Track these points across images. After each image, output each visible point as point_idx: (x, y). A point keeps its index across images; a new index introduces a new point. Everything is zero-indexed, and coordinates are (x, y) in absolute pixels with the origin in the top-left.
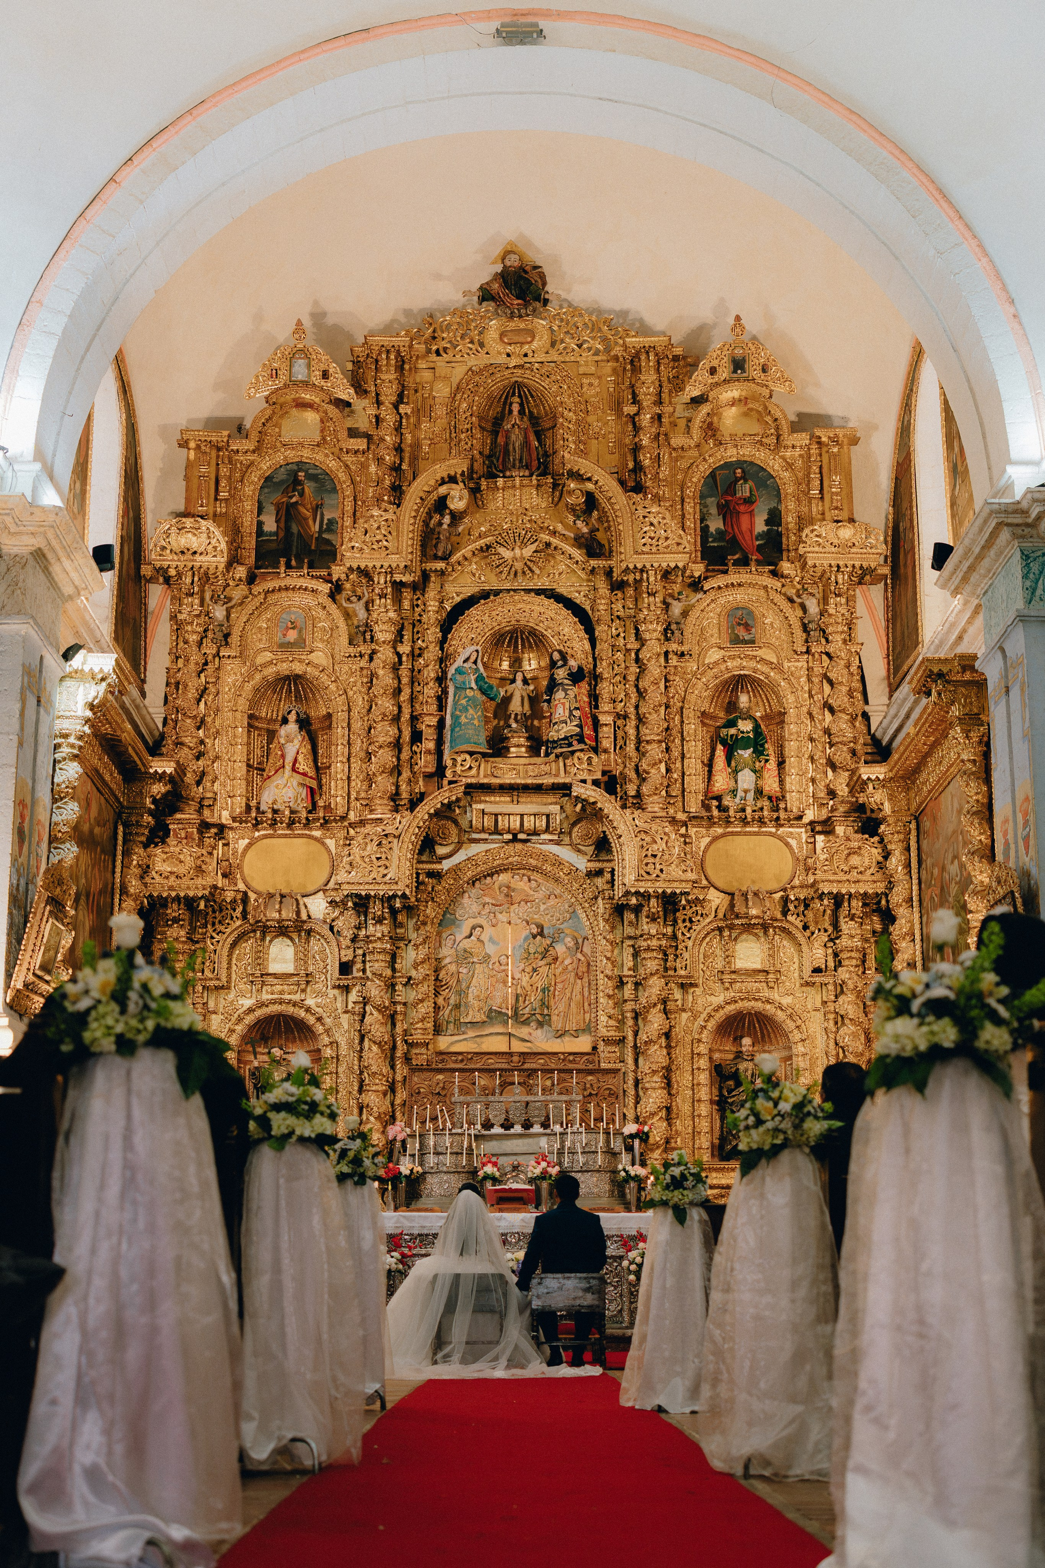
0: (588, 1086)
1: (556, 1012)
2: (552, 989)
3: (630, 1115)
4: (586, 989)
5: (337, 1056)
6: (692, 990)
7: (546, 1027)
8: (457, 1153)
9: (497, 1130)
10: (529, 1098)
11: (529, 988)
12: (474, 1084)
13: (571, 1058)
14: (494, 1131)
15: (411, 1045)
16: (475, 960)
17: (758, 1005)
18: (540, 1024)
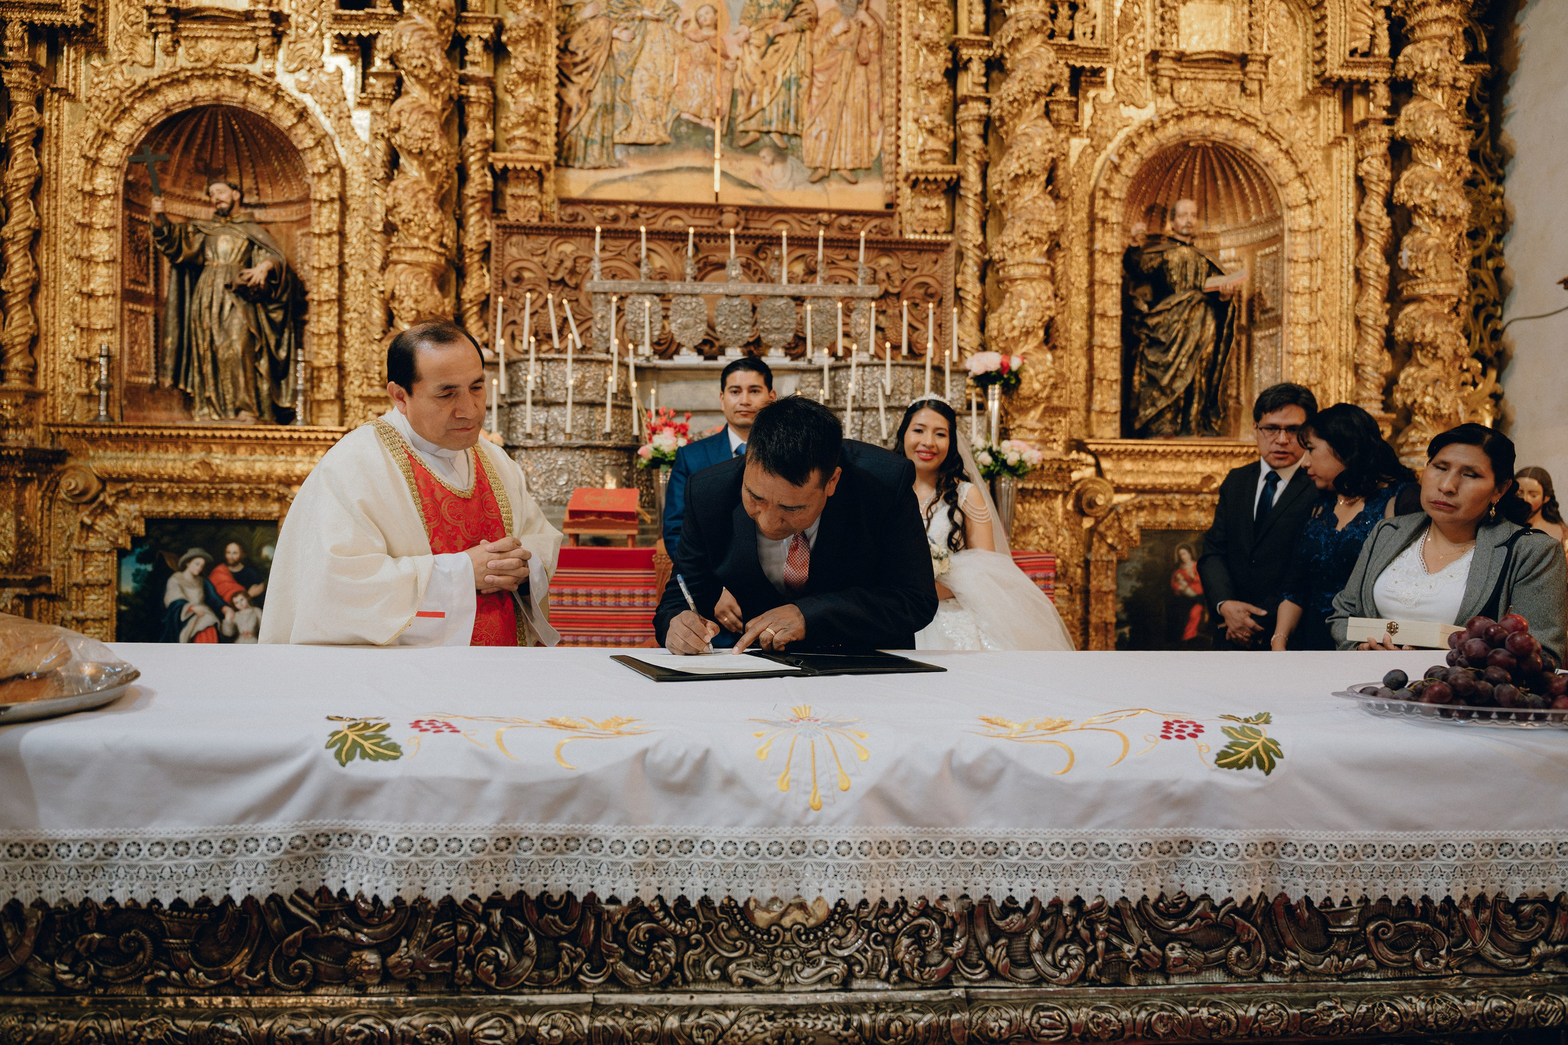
0: (882, 275)
1: (814, 131)
2: (805, 82)
3: (972, 338)
4: (875, 88)
5: (342, 199)
6: (1092, 93)
7: (791, 160)
8: (592, 404)
9: (688, 358)
10: (759, 289)
11: (757, 78)
12: (638, 264)
13: (845, 221)
14: (679, 360)
15: (501, 176)
16: (647, 12)
17: (1222, 128)
18: (781, 154)
